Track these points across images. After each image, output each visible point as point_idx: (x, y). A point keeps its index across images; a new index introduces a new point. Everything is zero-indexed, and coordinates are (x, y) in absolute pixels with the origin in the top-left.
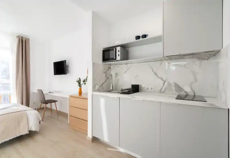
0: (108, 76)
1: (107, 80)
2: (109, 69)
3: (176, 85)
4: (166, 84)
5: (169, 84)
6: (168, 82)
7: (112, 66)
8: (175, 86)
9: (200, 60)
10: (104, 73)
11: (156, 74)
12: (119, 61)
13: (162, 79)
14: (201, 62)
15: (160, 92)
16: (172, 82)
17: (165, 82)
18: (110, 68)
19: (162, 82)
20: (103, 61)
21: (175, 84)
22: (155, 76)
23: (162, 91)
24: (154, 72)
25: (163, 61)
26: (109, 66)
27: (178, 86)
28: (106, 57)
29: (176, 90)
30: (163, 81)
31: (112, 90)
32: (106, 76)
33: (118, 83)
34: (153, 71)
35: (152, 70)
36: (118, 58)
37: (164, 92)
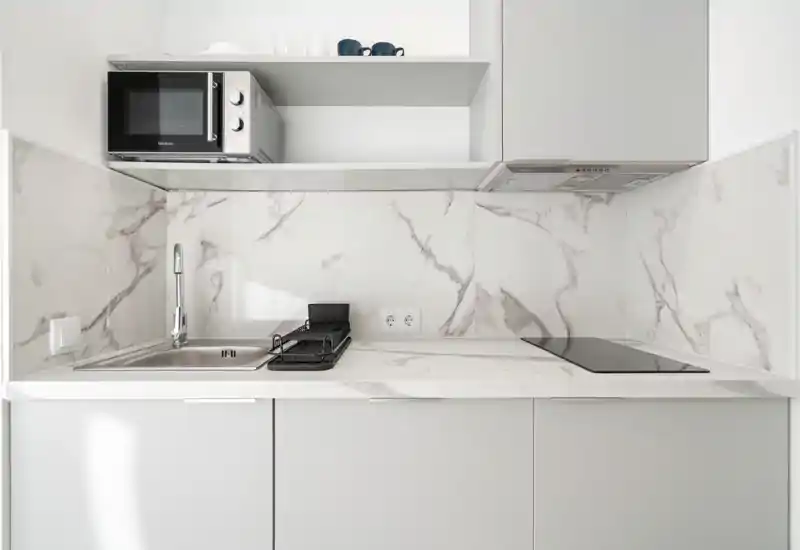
0: (147, 256)
1: (143, 283)
2: (152, 214)
3: (510, 301)
4: (470, 295)
5: (483, 298)
6: (478, 286)
7: (172, 199)
8: (504, 303)
9: (587, 201)
10: (123, 232)
11: (427, 252)
12: (240, 158)
13: (454, 276)
14: (588, 210)
15: (447, 333)
17: (464, 287)
18: (157, 207)
19: (455, 287)
20: (111, 148)
21: (502, 295)
22: (422, 257)
23: (453, 327)
24: (419, 244)
25: (457, 194)
26: (153, 193)
27: (517, 303)
28: (135, 129)
29: (506, 321)
31: (182, 338)
32: (135, 256)
33: (214, 300)
34: (414, 236)
35: (408, 232)
36: (237, 142)
37: (462, 333)
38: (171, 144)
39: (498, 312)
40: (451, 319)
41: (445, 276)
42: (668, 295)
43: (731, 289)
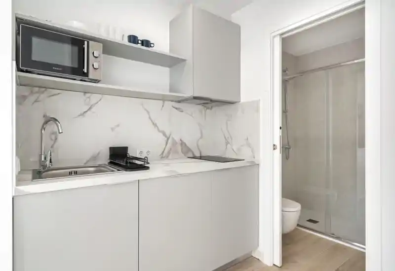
3: (183, 143)
4: (170, 142)
5: (174, 143)
6: (173, 139)
8: (181, 145)
9: (205, 108)
11: (155, 125)
13: (164, 134)
14: (206, 112)
16: (177, 139)
17: (168, 139)
19: (166, 139)
21: (180, 142)
22: (153, 126)
23: (164, 155)
24: (152, 121)
25: (165, 102)
27: (186, 145)
29: (182, 151)
30: (166, 137)
33: (52, 147)
34: (150, 118)
35: (148, 116)
37: (168, 157)
38: (61, 69)
39: (179, 148)
40: (163, 152)
41: (161, 134)
42: (230, 140)
43: (246, 138)
